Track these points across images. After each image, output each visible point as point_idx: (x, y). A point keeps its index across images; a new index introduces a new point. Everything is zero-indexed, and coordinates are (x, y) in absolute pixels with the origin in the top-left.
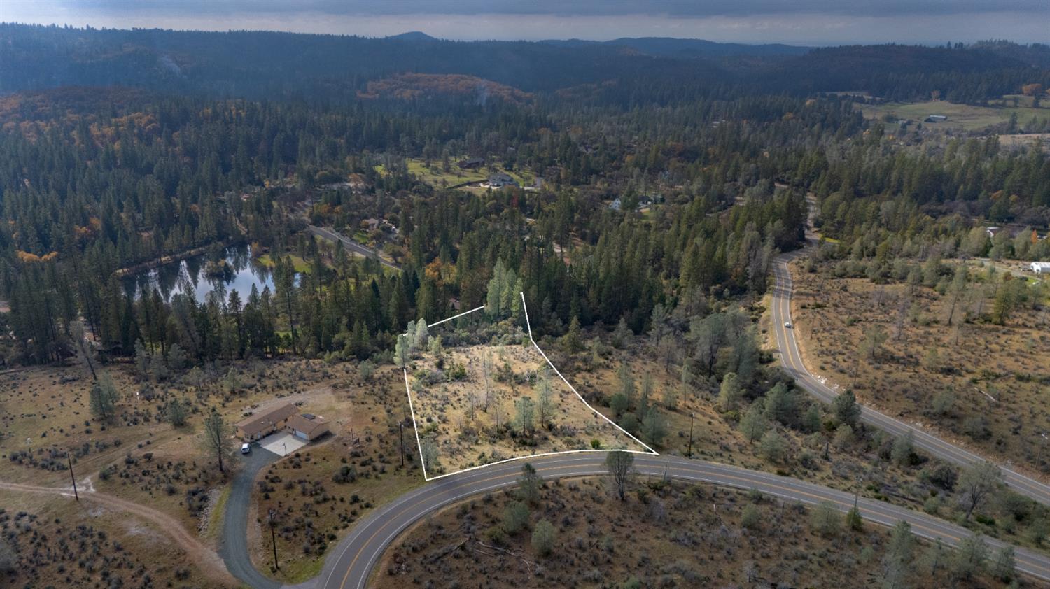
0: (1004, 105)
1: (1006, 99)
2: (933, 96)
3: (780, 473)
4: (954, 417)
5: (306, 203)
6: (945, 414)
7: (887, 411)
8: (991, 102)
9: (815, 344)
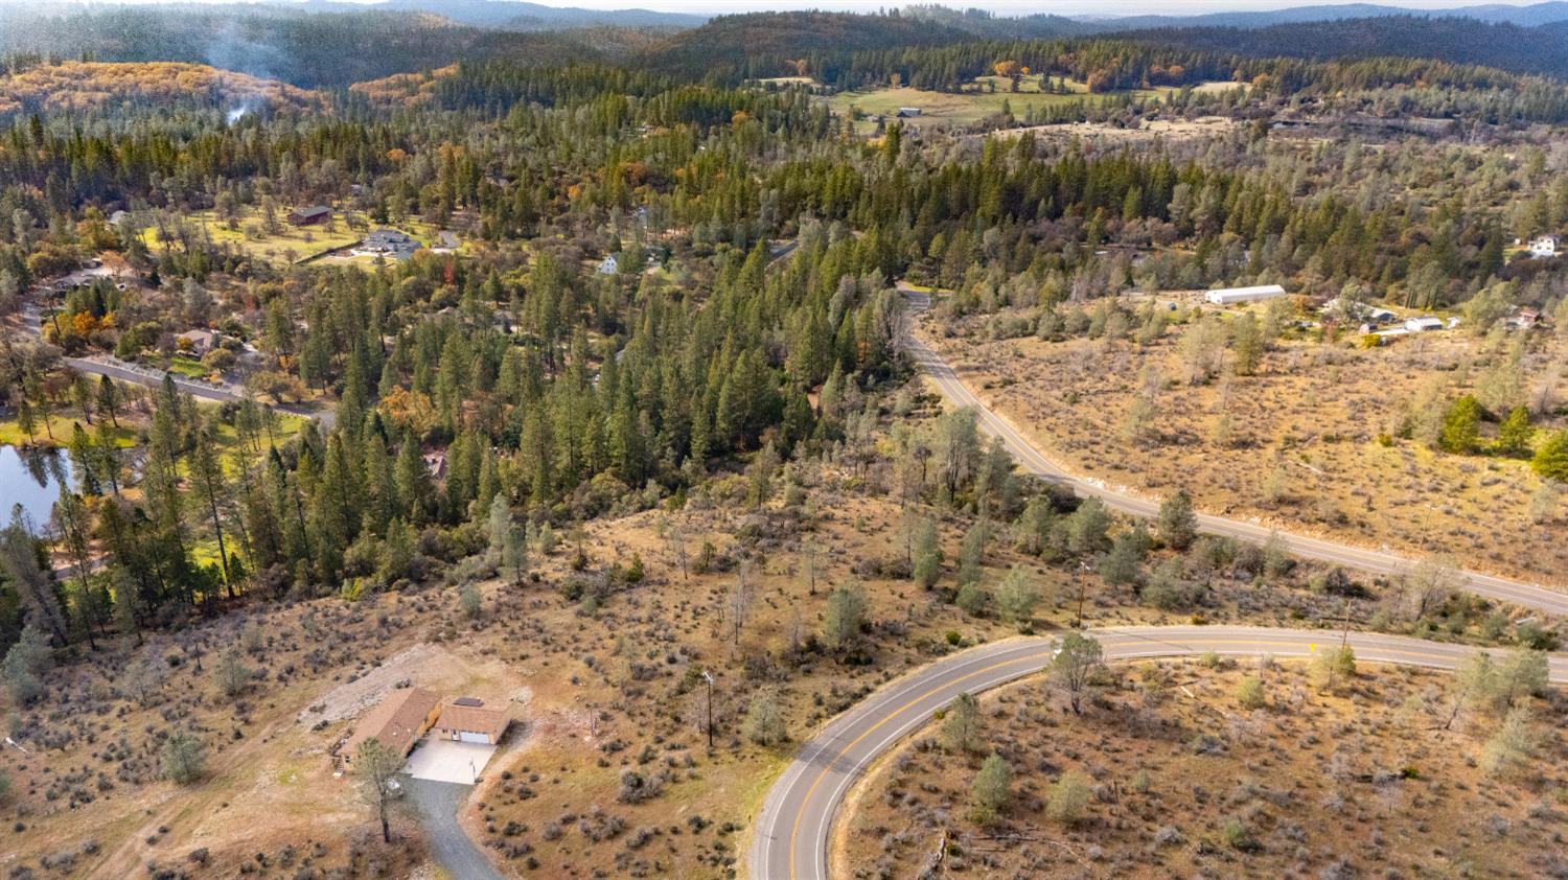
0: (979, 91)
1: (981, 83)
2: (894, 82)
3: (1197, 622)
4: (1293, 503)
5: (27, 316)
6: (1281, 501)
7: (1206, 510)
8: (965, 87)
9: (1048, 437)
